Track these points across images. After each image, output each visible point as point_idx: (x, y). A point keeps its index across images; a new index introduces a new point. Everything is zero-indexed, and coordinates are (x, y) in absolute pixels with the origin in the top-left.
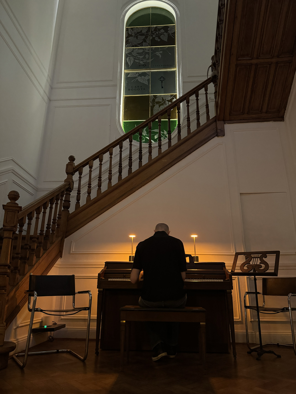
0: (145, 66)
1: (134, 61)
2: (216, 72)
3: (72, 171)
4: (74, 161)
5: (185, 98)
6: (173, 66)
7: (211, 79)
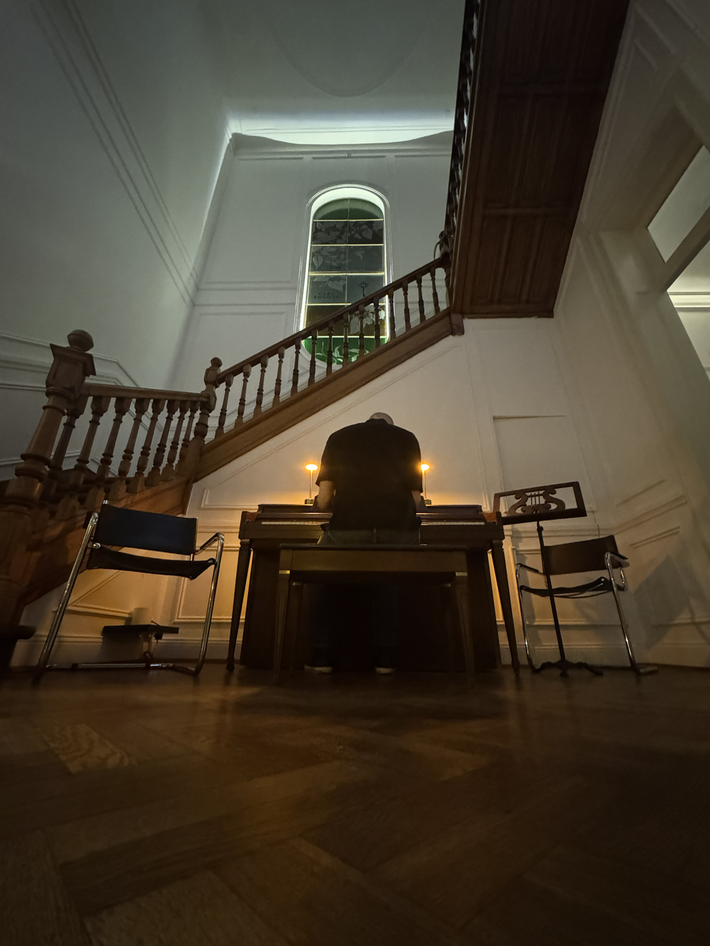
0: (339, 269)
1: (323, 261)
3: (215, 380)
4: (220, 365)
5: (401, 284)
6: (380, 268)
7: (439, 261)
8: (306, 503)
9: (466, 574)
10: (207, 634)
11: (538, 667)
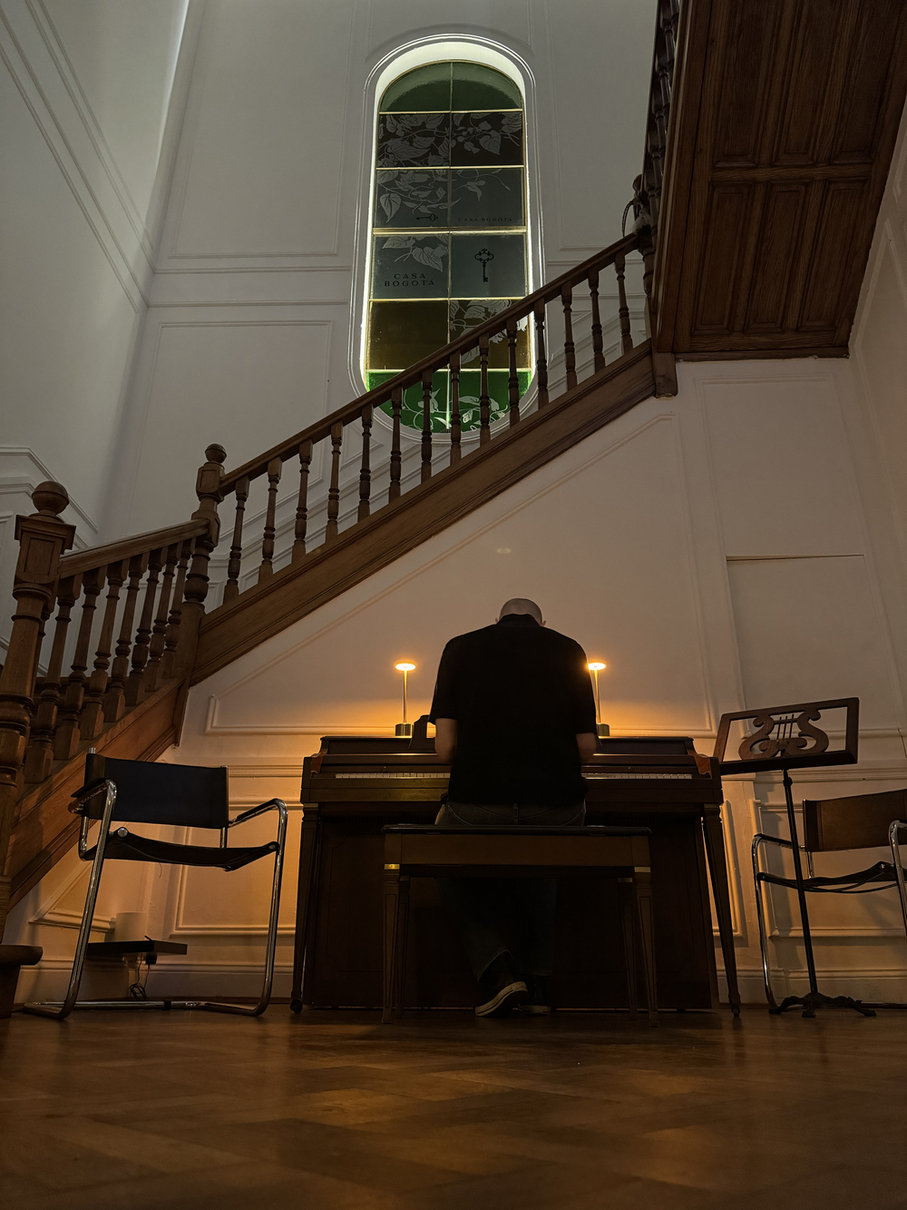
0: (433, 220)
1: (402, 204)
2: (647, 217)
3: (216, 489)
4: (222, 460)
5: (558, 289)
6: (518, 219)
7: (633, 239)
8: (398, 733)
9: (648, 870)
10: (271, 954)
11: (779, 1002)
